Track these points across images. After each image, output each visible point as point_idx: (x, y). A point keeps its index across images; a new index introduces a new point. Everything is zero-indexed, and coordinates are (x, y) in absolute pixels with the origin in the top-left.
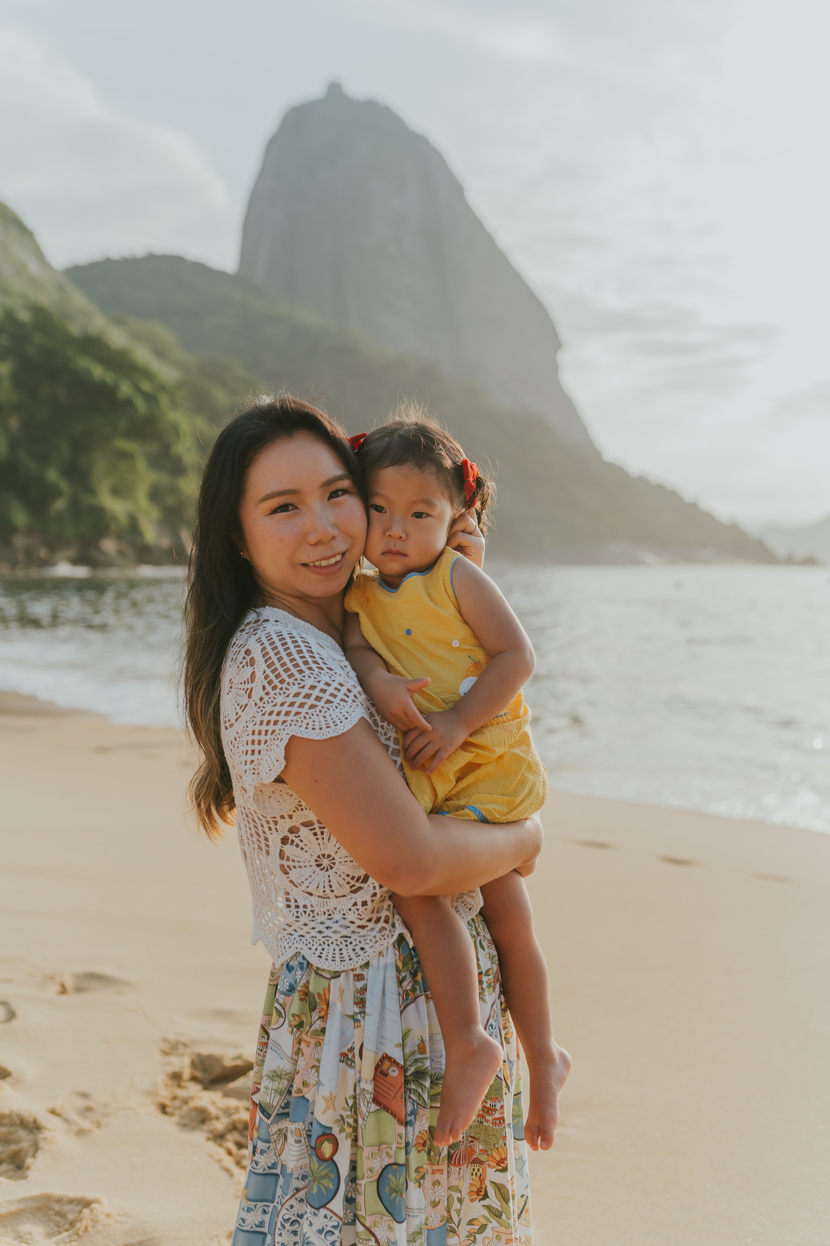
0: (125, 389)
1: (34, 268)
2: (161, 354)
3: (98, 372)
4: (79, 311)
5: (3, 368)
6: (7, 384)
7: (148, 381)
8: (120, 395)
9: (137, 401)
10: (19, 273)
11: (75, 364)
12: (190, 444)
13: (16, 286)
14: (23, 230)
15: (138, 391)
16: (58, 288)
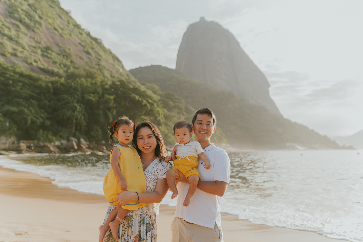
0: (145, 102)
1: (121, 70)
2: (154, 92)
3: (137, 97)
4: (133, 81)
5: (112, 97)
6: (113, 102)
7: (151, 100)
8: (143, 103)
9: (148, 105)
10: (117, 72)
11: (131, 96)
12: (163, 116)
13: (117, 75)
14: (119, 61)
15: (148, 102)
16: (128, 75)
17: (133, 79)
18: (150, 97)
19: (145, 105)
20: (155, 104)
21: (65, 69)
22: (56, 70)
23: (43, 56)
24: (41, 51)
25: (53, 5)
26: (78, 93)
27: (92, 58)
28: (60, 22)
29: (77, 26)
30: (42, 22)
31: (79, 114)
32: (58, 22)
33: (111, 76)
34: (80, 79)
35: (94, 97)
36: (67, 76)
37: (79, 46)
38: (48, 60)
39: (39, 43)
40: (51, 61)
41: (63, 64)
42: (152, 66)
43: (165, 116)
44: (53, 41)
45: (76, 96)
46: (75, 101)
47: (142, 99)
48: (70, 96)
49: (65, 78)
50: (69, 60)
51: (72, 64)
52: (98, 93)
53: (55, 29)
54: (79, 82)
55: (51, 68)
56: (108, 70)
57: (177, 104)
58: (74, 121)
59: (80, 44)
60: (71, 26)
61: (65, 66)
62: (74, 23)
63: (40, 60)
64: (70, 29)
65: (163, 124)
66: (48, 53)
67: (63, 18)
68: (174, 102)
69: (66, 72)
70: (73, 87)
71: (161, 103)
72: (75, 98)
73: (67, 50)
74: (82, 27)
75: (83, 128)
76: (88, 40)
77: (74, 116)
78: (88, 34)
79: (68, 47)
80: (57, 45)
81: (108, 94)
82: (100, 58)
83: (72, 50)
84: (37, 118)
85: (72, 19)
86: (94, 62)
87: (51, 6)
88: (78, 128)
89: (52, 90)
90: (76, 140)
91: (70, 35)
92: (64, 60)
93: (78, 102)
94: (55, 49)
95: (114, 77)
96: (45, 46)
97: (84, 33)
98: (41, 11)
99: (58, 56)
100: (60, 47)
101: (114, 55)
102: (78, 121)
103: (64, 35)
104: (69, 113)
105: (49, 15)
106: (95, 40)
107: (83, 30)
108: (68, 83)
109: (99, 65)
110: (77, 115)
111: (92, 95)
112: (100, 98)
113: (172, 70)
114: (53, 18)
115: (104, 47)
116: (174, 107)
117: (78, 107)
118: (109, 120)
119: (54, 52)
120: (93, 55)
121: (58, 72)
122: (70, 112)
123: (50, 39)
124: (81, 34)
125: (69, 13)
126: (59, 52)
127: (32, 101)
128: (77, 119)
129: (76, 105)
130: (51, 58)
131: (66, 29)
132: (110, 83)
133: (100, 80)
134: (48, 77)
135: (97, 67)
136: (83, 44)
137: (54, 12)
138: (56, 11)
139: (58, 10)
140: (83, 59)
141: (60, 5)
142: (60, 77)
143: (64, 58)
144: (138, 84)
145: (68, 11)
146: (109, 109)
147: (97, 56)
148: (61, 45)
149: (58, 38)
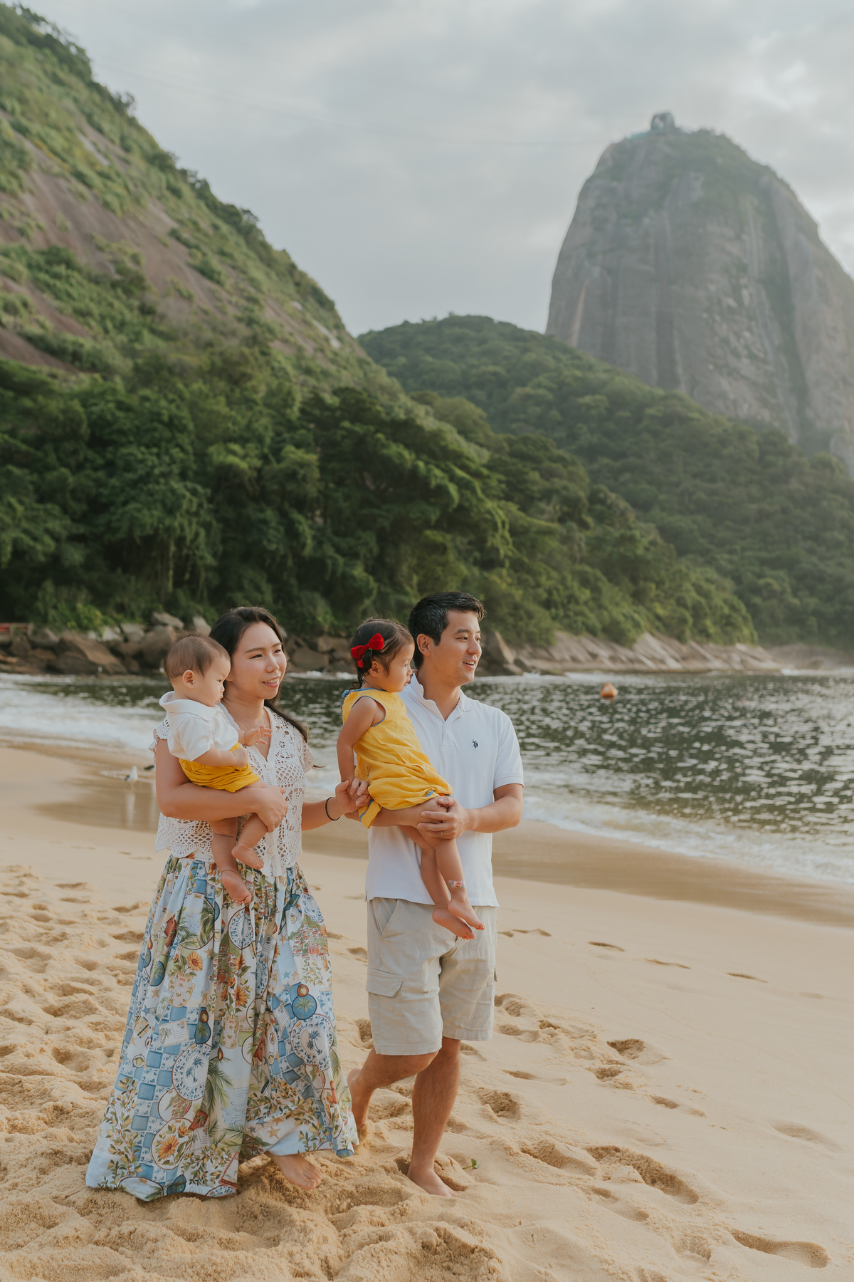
0: (438, 477)
1: (335, 343)
2: (466, 433)
3: (410, 458)
4: (383, 389)
5: (313, 458)
6: (316, 474)
7: (464, 468)
8: (433, 483)
9: (453, 489)
10: (322, 350)
11: (385, 451)
12: (507, 535)
13: (321, 363)
14: (324, 303)
15: (453, 478)
16: (361, 362)
17: (383, 378)
18: (457, 458)
19: (441, 490)
20: (477, 485)
21: (122, 338)
22: (88, 344)
23: (38, 285)
24: (30, 266)
25: (63, 75)
26: (184, 440)
27: (224, 295)
28: (94, 144)
29: (161, 161)
30: (28, 145)
31: (190, 524)
32: (89, 147)
33: (298, 367)
34: (186, 386)
35: (244, 457)
36: (137, 369)
37: (172, 242)
38: (56, 303)
39: (22, 232)
40: (69, 310)
41: (113, 319)
42: (453, 321)
43: (513, 532)
44: (69, 224)
45: (176, 452)
46: (176, 469)
47: (427, 463)
48: (155, 450)
49: (124, 378)
50: (136, 303)
51: (149, 319)
52: (260, 440)
53: (80, 177)
54: (187, 395)
55: (70, 337)
56: (285, 341)
57: (557, 482)
58: (173, 548)
59: (174, 234)
60: (136, 158)
61: (121, 326)
62: (146, 147)
63: (25, 305)
64: (135, 173)
65: (507, 563)
66: (56, 276)
67: (106, 126)
68: (548, 475)
69: (128, 352)
70: (166, 418)
71: (500, 482)
72: (173, 461)
73: (130, 265)
74: (179, 165)
75: (203, 575)
76: (205, 219)
77: (169, 530)
78: (203, 191)
79: (132, 250)
80: (88, 239)
81: (298, 446)
82: (252, 291)
83: (143, 260)
84: (35, 539)
85: (140, 129)
86: (231, 311)
87: (56, 80)
88: (187, 576)
89: (84, 429)
90: (181, 624)
91: (137, 201)
92: (117, 304)
93: (183, 476)
94: (82, 258)
95: (308, 371)
96: (44, 247)
97: (186, 190)
98: (22, 100)
99: (93, 286)
100: (100, 249)
101: (303, 275)
102: (185, 551)
103: (109, 198)
104: (150, 517)
105: (53, 115)
106: (231, 215)
107: (184, 173)
108: (146, 399)
109: (250, 322)
110: (182, 529)
111: (236, 447)
112: (264, 458)
113: (532, 336)
114: (69, 130)
115: (265, 246)
116: (547, 495)
117: (188, 495)
118: (304, 546)
119: (79, 271)
120: (229, 279)
121: (97, 354)
122: (157, 513)
123: (60, 217)
124: (176, 193)
125: (127, 105)
126: (96, 271)
127: (16, 471)
128: (180, 541)
129: (177, 485)
130: (69, 295)
131: (118, 175)
132: (299, 397)
133: (263, 389)
134: (60, 372)
135: (244, 331)
136: (185, 235)
137: (69, 104)
138: (76, 100)
139: (84, 94)
140: (189, 298)
141: (89, 72)
142: (108, 372)
143: (117, 297)
144: (404, 399)
145: (124, 99)
146: (302, 504)
147: (242, 285)
148: (101, 240)
149: (88, 212)
